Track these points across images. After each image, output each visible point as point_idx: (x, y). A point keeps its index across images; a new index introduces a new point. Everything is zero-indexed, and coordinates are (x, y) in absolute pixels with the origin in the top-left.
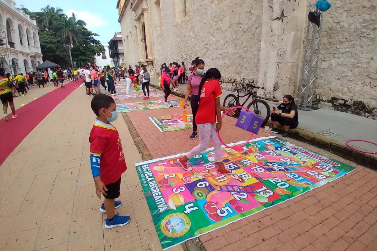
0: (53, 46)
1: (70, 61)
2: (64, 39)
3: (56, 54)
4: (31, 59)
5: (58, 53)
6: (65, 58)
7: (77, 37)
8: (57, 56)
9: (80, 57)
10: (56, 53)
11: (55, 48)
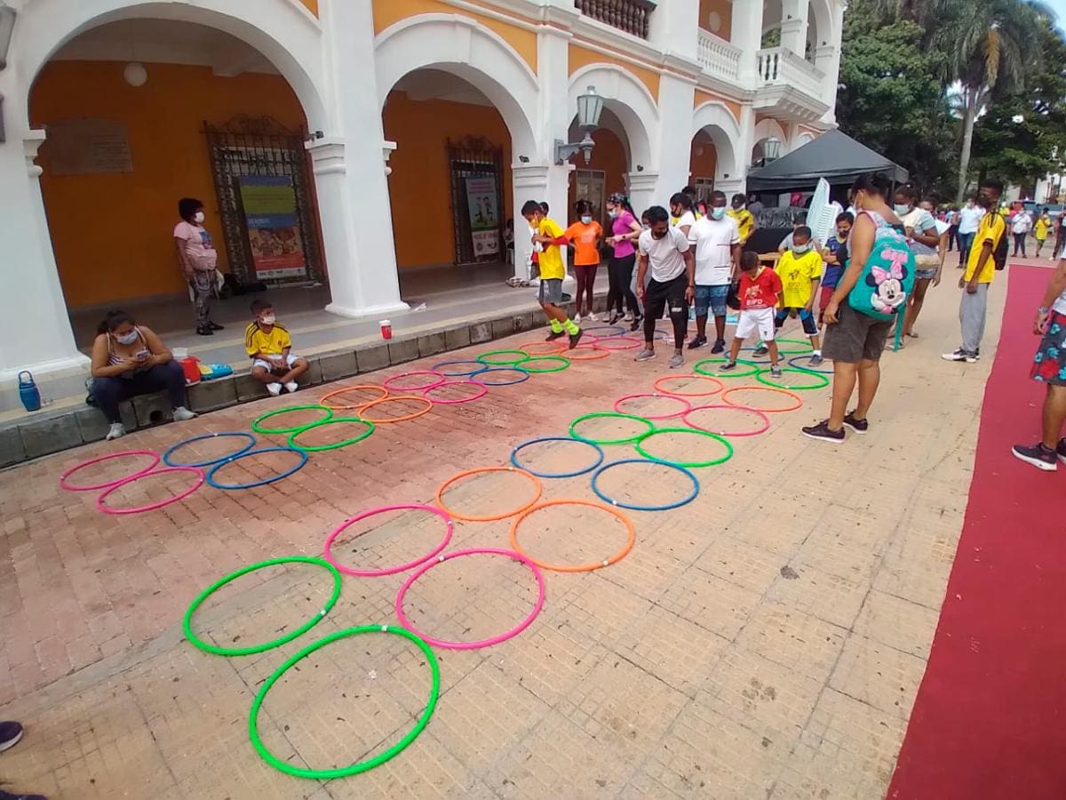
0: (900, 88)
1: (958, 167)
2: (959, 60)
3: (906, 126)
4: (756, 132)
5: (917, 121)
6: (941, 150)
7: (1023, 54)
8: (912, 135)
9: (1011, 153)
10: (905, 121)
11: (910, 98)
